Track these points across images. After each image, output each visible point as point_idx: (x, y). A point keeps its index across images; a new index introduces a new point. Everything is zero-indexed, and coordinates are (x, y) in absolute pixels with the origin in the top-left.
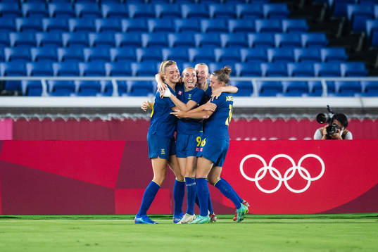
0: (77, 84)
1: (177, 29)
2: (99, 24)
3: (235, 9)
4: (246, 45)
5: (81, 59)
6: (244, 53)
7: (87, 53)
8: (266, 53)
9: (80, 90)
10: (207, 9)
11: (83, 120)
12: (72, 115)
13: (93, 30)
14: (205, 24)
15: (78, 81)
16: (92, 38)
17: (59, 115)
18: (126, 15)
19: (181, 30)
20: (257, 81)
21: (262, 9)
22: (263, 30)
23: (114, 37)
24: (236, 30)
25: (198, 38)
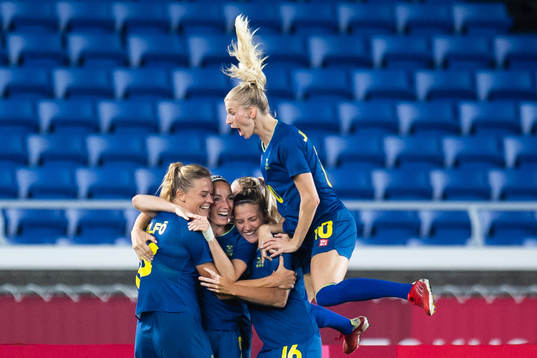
0: (73, 218)
1: (299, 94)
2: (121, 80)
3: (430, 46)
4: (454, 130)
5: (82, 160)
6: (451, 147)
7: (96, 146)
8: (501, 147)
9: (80, 230)
10: (368, 47)
11: (87, 298)
12: (61, 288)
13: (108, 94)
14: (362, 82)
15: (74, 210)
16: (107, 112)
17: (32, 288)
18: (183, 61)
19: (309, 94)
20: (480, 211)
21: (491, 46)
22: (493, 96)
23: (155, 111)
24: (432, 95)
25: (347, 113)
